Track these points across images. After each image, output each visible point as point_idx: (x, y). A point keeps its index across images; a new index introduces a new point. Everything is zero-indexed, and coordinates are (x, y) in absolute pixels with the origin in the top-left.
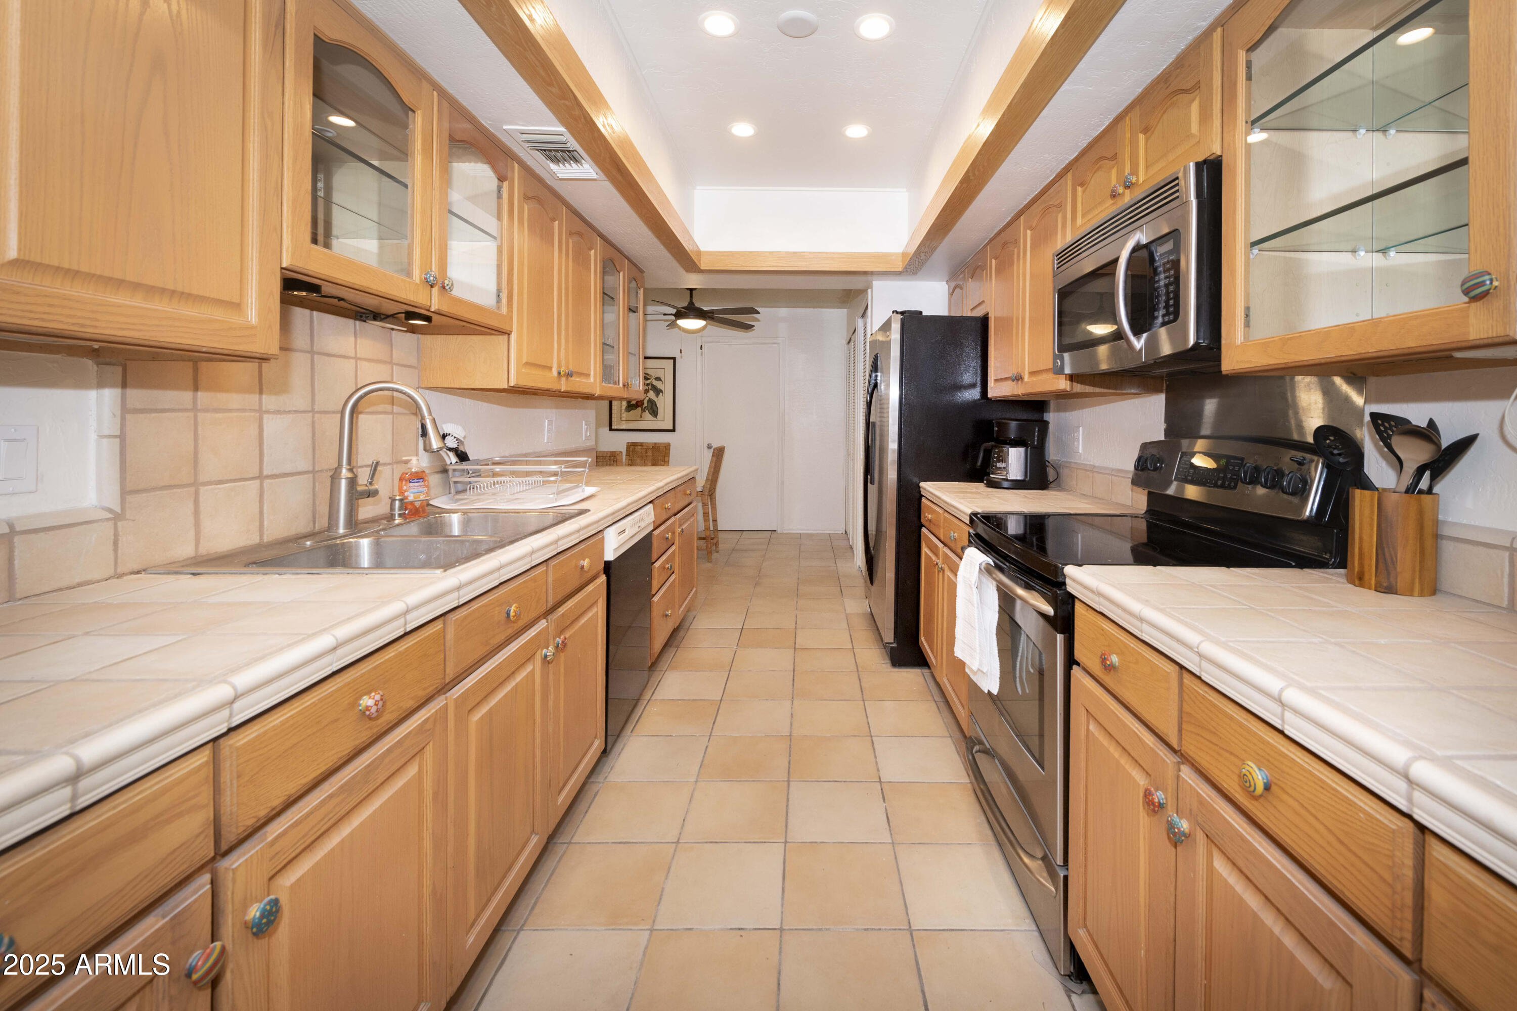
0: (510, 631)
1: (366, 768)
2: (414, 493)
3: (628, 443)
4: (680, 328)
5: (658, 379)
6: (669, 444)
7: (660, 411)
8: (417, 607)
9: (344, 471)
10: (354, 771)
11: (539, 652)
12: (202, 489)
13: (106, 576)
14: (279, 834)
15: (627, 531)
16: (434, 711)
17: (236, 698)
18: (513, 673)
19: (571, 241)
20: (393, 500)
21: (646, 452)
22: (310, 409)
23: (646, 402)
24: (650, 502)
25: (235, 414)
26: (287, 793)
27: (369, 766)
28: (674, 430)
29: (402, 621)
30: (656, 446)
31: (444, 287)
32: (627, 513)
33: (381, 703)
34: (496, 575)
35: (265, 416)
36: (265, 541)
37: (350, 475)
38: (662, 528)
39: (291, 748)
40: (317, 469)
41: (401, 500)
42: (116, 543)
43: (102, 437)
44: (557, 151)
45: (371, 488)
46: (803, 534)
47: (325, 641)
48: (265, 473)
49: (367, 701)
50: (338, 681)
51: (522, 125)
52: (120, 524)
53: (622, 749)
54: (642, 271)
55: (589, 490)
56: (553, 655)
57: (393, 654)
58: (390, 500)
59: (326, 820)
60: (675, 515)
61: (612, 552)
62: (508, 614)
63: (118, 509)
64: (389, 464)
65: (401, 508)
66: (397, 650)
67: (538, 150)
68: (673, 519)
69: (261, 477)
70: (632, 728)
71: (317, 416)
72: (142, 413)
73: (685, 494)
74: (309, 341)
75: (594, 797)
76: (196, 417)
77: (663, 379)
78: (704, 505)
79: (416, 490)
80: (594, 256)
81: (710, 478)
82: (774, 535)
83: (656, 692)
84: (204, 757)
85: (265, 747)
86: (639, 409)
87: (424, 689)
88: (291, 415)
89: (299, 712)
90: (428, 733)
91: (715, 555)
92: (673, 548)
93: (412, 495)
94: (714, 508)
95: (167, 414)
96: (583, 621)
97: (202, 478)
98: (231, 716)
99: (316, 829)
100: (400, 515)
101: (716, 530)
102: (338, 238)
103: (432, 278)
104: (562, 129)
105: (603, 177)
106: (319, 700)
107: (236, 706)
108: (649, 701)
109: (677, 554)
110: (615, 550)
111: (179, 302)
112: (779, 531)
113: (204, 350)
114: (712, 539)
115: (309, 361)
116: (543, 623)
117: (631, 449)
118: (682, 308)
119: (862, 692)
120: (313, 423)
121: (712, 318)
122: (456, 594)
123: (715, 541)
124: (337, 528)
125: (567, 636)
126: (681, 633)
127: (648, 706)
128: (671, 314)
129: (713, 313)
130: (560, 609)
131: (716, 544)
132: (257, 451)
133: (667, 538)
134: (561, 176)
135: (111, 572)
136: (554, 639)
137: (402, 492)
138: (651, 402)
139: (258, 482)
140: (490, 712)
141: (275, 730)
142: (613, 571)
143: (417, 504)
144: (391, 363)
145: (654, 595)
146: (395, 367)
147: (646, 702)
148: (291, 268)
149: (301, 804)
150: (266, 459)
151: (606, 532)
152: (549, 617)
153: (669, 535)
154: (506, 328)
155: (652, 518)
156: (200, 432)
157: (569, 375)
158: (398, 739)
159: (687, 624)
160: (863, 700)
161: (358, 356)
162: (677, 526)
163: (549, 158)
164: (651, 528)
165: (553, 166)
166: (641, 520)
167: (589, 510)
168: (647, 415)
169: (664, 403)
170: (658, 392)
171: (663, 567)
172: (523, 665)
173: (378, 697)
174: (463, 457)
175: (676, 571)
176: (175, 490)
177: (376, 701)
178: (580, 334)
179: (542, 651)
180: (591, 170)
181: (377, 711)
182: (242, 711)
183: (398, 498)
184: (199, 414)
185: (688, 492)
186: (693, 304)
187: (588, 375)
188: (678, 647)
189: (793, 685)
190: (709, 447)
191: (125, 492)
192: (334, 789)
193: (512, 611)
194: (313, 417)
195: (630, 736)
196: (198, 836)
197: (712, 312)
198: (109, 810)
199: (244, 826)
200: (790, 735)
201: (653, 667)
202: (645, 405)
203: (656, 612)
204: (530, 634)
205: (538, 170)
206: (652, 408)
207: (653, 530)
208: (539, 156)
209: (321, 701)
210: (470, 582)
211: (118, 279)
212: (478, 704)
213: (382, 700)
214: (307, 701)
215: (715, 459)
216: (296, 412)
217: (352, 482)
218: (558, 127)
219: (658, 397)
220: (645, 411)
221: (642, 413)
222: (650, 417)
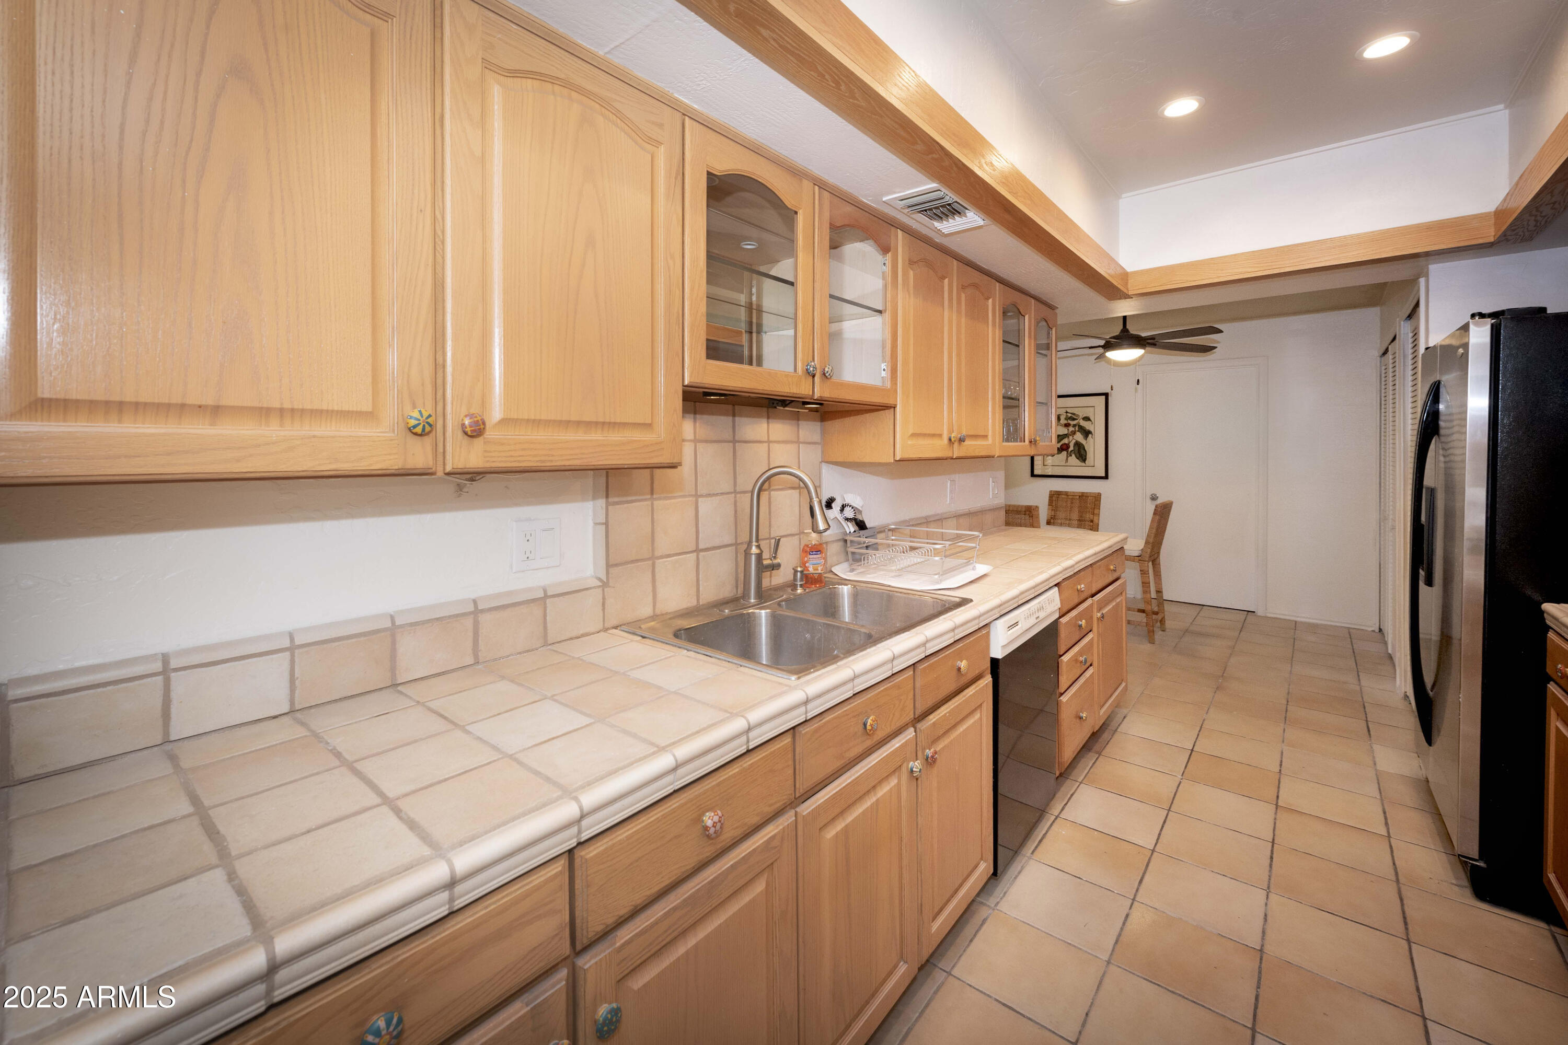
0: (869, 743)
1: (709, 883)
2: (814, 566)
3: (1051, 491)
4: (1109, 361)
5: (1087, 419)
6: (1099, 495)
7: (1090, 455)
8: (760, 724)
9: (754, 548)
10: (698, 884)
11: (905, 765)
12: (658, 562)
13: (597, 630)
14: (625, 942)
15: (1020, 625)
16: (781, 827)
17: (583, 816)
18: (874, 787)
19: (963, 296)
20: (796, 571)
21: (1072, 503)
22: (733, 490)
23: (1072, 445)
24: (1056, 585)
25: (680, 500)
26: (633, 903)
27: (712, 881)
28: (1106, 477)
29: (744, 738)
30: (1083, 496)
31: (824, 374)
32: (1020, 602)
33: (719, 825)
34: (850, 686)
35: (700, 499)
36: (701, 604)
37: (758, 551)
38: (1074, 613)
39: (637, 861)
40: (738, 542)
41: (802, 572)
42: (603, 605)
43: (596, 524)
44: (937, 208)
45: (775, 561)
46: (1302, 623)
47: (665, 761)
48: (701, 546)
49: (709, 819)
50: (682, 797)
51: (899, 192)
52: (606, 590)
53: (1020, 872)
54: (1052, 307)
55: (982, 569)
56: (920, 772)
57: (737, 770)
58: (793, 571)
59: (669, 932)
60: (1093, 596)
61: (1000, 649)
62: (865, 725)
63: (604, 579)
64: (797, 534)
65: (801, 580)
66: (741, 766)
67: (920, 212)
68: (1089, 601)
69: (697, 550)
70: (1033, 848)
71: (738, 495)
72: (618, 504)
73: (1108, 569)
74: (731, 433)
75: (982, 925)
76: (652, 504)
77: (1092, 418)
78: (1144, 573)
79: (815, 562)
80: (993, 307)
81: (1151, 540)
82: (1250, 617)
83: (1067, 807)
84: (559, 867)
85: (613, 859)
86: (1064, 453)
87: (770, 805)
88: (718, 497)
89: (644, 827)
90: (776, 849)
91: (1159, 635)
92: (1090, 636)
93: (811, 566)
94: (1157, 574)
95: (634, 504)
96: (961, 730)
97: (658, 553)
98: (580, 832)
99: (660, 939)
100: (801, 586)
101: (1161, 601)
102: (766, 333)
103: (811, 369)
104: (934, 185)
105: (988, 222)
106: (662, 816)
107: (584, 823)
108: (1057, 817)
109: (1095, 646)
110: (1004, 647)
111: (608, 431)
112: (1260, 612)
113: (626, 467)
114: (1156, 613)
115: (732, 450)
116: (910, 733)
117: (1054, 498)
118: (1111, 338)
119: (1406, 923)
120: (735, 502)
121: (1154, 345)
122: (803, 709)
123: (1159, 617)
124: (749, 598)
125: (938, 750)
126: (1106, 736)
127: (1055, 824)
128: (1099, 346)
129: (1154, 339)
130: (931, 717)
131: (1162, 621)
132: (694, 529)
133: (1080, 626)
134: (946, 231)
135: (601, 627)
136: (923, 750)
137: (803, 564)
138: (1078, 445)
139: (695, 554)
140: (846, 830)
141: (621, 844)
142: (1002, 670)
143: (816, 576)
144: (798, 442)
145: (1062, 694)
146: (801, 445)
147: (1053, 818)
148: (691, 384)
149: (649, 912)
150: (701, 535)
151: (992, 625)
152: (919, 726)
153: (1083, 623)
154: (890, 402)
155: (1057, 604)
156: (655, 517)
157: (961, 440)
158: (743, 855)
159: (1114, 724)
160: (1408, 940)
161: (771, 439)
162: (1095, 610)
163: (931, 218)
164: (1057, 616)
165: (937, 224)
166: (1041, 608)
167: (971, 601)
168: (1073, 460)
169: (1095, 447)
170: (1087, 433)
171: (1075, 660)
172: (887, 778)
173: (716, 819)
174: (861, 525)
175: (1095, 664)
176: (639, 563)
177: (714, 823)
178: (975, 392)
179: (908, 764)
180: (976, 218)
181: (715, 833)
182: (590, 828)
183: (799, 569)
184: (654, 502)
185: (1112, 567)
186: (1127, 331)
187: (985, 437)
188: (1100, 754)
189: (1271, 866)
190: (1154, 498)
191: (609, 566)
192: (679, 901)
193: (868, 724)
194: (735, 497)
195: (1030, 858)
196: (553, 938)
197: (1152, 338)
198: (481, 910)
199: (594, 931)
200: (1261, 950)
201: (1063, 776)
202: (1071, 448)
203: (1066, 715)
204: (893, 746)
205: (924, 231)
206: (1079, 451)
207: (1060, 617)
208: (921, 217)
209: (664, 817)
210: (819, 696)
211: (565, 421)
212: (833, 819)
213: (720, 821)
214: (652, 817)
215: (1157, 517)
216: (722, 494)
217: (759, 557)
218: (929, 184)
219: (1086, 440)
220: (1071, 455)
221: (1067, 457)
222: (1078, 462)
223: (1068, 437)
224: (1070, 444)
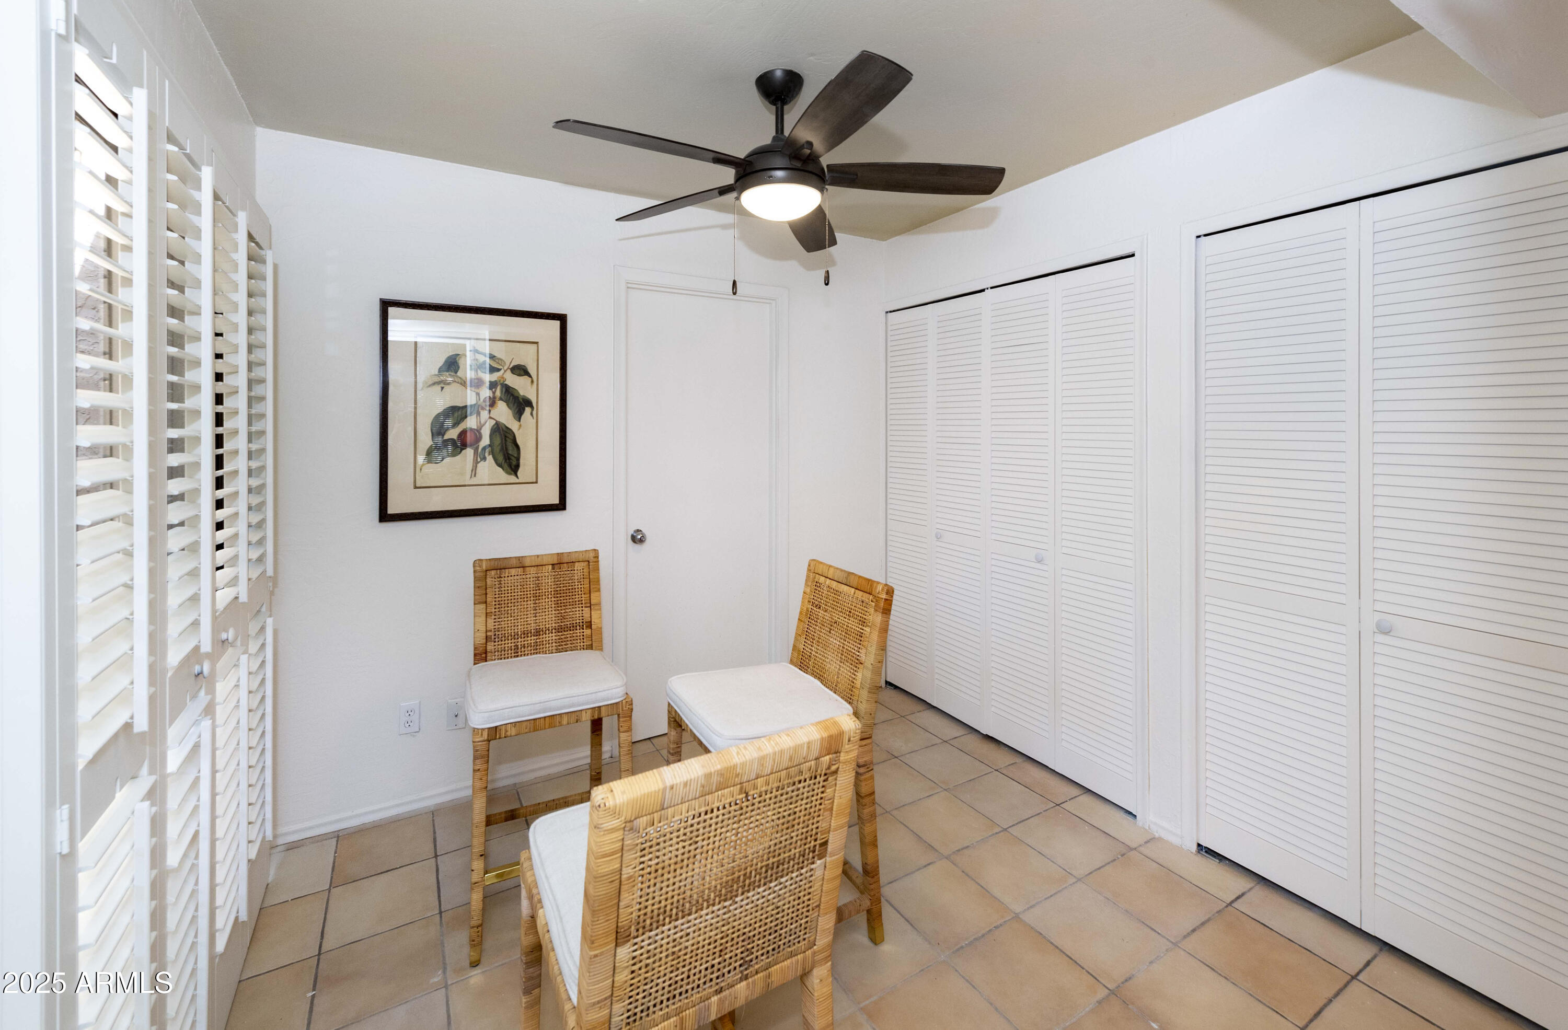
5: (520, 370)
7: (527, 456)
23: (486, 433)
28: (562, 506)
30: (562, 564)
86: (469, 452)
117: (489, 581)
138: (501, 432)
168: (490, 468)
169: (537, 436)
170: (520, 405)
202: (485, 441)
206: (504, 450)
219: (519, 420)
220: (484, 459)
221: (476, 463)
222: (501, 475)
223: (478, 414)
224: (482, 431)
